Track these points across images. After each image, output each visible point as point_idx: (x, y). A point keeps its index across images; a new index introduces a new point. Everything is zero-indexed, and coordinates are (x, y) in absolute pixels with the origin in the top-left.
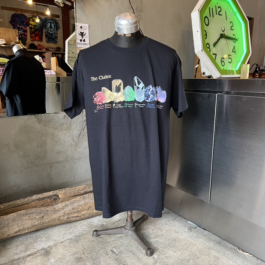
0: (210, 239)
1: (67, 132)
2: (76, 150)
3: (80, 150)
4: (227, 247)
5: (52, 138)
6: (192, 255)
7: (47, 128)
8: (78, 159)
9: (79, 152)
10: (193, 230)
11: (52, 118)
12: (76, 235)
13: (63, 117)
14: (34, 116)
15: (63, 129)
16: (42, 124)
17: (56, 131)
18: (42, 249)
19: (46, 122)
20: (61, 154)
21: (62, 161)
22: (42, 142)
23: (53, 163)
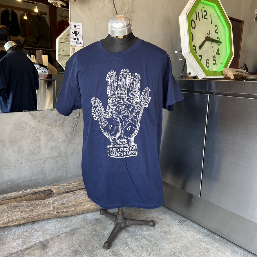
0: (200, 232)
1: (61, 128)
2: (69, 146)
3: (72, 146)
4: (215, 239)
5: (46, 134)
6: (183, 247)
7: (41, 124)
8: (71, 154)
9: (71, 148)
10: (184, 223)
11: (46, 115)
12: (72, 229)
13: (57, 114)
14: (28, 113)
15: (57, 125)
16: (37, 121)
17: (50, 127)
18: (39, 243)
19: (40, 118)
20: (54, 150)
21: (55, 157)
22: (36, 138)
23: (46, 158)
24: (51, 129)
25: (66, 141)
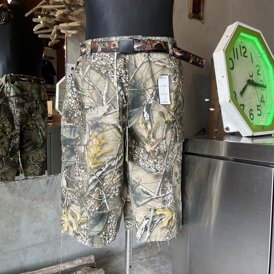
1: (50, 203)
5: (29, 212)
7: (22, 199)
11: (30, 186)
13: (46, 182)
14: (5, 184)
15: (46, 198)
17: (35, 202)
19: (22, 191)
21: (42, 243)
22: (14, 219)
23: (28, 247)
24: (37, 205)
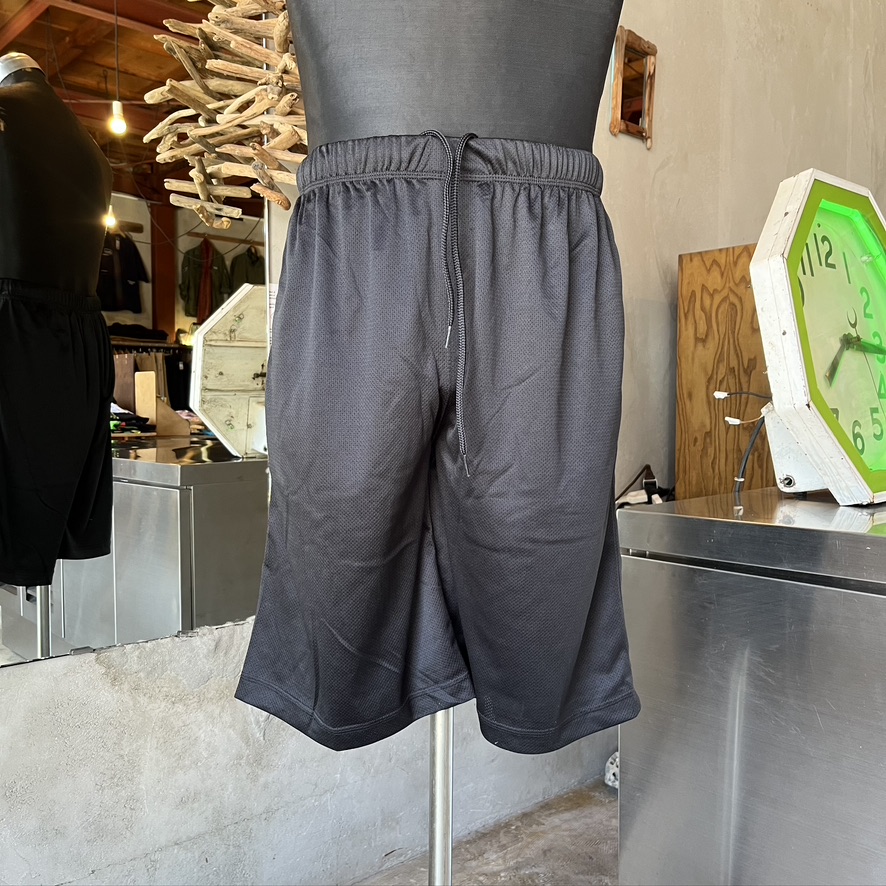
1: (223, 707)
2: (254, 778)
3: (270, 780)
5: (162, 740)
7: (143, 700)
8: (264, 816)
9: (266, 786)
11: (167, 658)
13: (212, 647)
14: (94, 655)
15: (210, 696)
16: (126, 687)
17: (180, 708)
19: (142, 675)
20: (196, 805)
21: (199, 836)
22: (121, 762)
23: (161, 849)
24: (184, 718)
25: (243, 762)
